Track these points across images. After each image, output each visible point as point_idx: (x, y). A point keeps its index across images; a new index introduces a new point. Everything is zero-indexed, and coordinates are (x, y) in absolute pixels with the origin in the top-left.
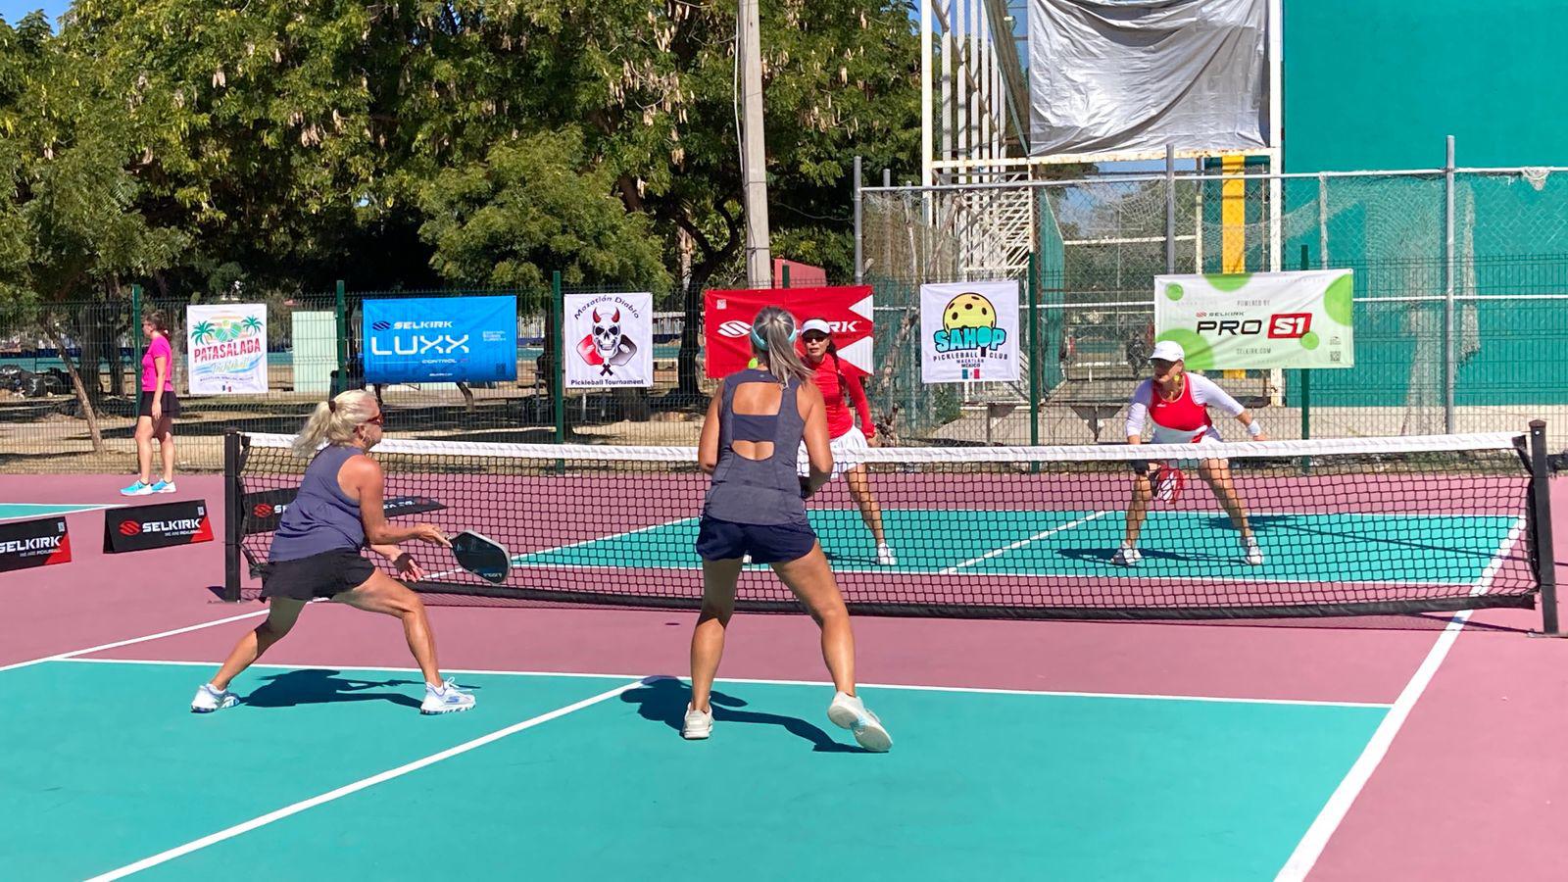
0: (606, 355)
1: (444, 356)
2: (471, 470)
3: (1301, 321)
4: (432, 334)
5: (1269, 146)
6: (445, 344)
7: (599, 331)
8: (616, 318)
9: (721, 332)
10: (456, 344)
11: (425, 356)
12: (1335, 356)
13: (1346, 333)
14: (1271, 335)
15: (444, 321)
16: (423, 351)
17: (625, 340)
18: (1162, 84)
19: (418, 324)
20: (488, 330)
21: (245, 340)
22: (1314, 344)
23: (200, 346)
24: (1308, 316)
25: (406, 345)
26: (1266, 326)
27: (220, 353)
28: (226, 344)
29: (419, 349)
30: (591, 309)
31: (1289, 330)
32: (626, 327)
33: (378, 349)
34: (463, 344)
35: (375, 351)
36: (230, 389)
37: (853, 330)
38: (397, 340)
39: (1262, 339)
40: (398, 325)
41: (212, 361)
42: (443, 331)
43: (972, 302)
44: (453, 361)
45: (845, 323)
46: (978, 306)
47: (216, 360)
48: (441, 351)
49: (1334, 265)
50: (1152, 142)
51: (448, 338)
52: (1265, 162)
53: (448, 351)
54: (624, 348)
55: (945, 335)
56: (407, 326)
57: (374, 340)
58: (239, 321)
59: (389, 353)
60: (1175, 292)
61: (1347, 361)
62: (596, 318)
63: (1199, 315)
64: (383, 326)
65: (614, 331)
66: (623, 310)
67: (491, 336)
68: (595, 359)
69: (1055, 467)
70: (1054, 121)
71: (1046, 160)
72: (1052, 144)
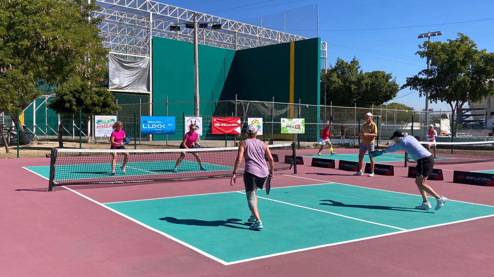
1: (159, 129)
3: (299, 126)
4: (157, 125)
5: (150, 92)
6: (160, 126)
8: (195, 122)
9: (215, 125)
10: (162, 126)
11: (155, 129)
12: (303, 132)
13: (304, 128)
14: (295, 128)
15: (159, 121)
16: (155, 128)
17: (197, 126)
18: (131, 78)
19: (154, 122)
21: (111, 124)
22: (300, 130)
23: (98, 125)
24: (300, 125)
25: (151, 126)
26: (295, 127)
27: (104, 127)
28: (106, 125)
30: (190, 120)
31: (297, 127)
32: (197, 124)
33: (144, 127)
34: (163, 126)
35: (143, 127)
36: (106, 136)
38: (149, 125)
39: (294, 129)
40: (149, 122)
41: (102, 129)
43: (256, 121)
46: (257, 122)
47: (103, 129)
48: (159, 128)
50: (129, 89)
51: (160, 125)
53: (160, 128)
54: (197, 128)
56: (151, 122)
57: (143, 125)
58: (109, 120)
59: (146, 128)
60: (284, 121)
61: (304, 132)
62: (191, 122)
63: (287, 125)
64: (145, 122)
65: (195, 124)
66: (197, 120)
67: (169, 125)
70: (114, 82)
71: (112, 90)
72: (113, 87)
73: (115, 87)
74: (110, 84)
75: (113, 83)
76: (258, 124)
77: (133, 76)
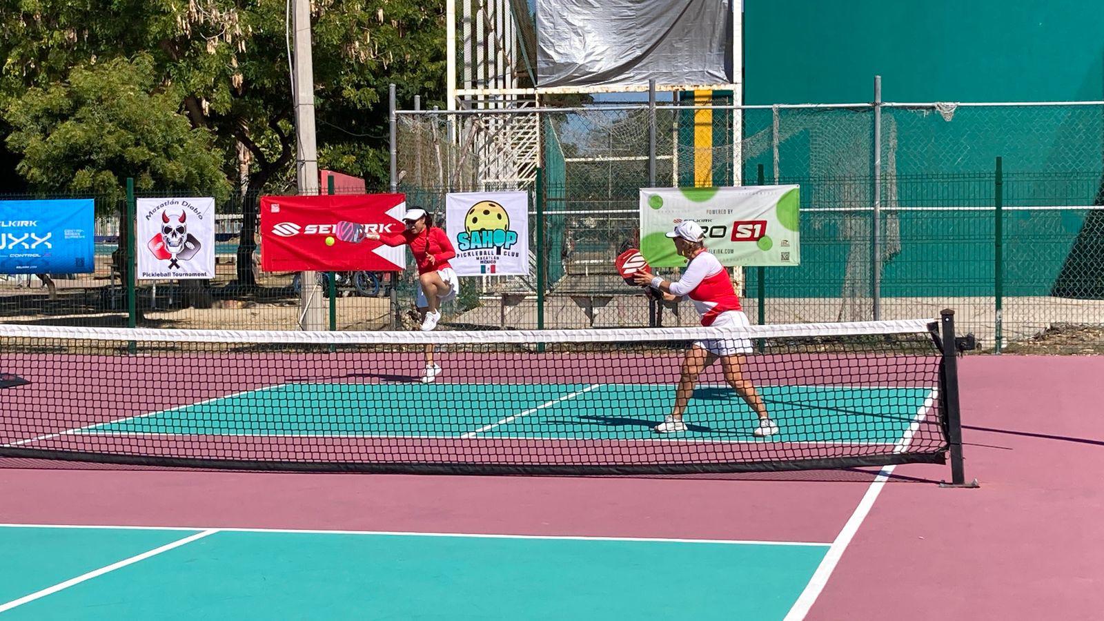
0: (174, 251)
1: (29, 251)
2: (53, 350)
3: (758, 227)
4: (18, 232)
5: (732, 82)
6: (30, 241)
7: (167, 230)
8: (183, 219)
9: (274, 232)
10: (40, 241)
11: (13, 251)
12: (785, 257)
13: (794, 237)
14: (734, 238)
15: (29, 220)
16: (10, 247)
17: (191, 238)
18: (645, 29)
19: (6, 223)
20: (68, 228)
22: (768, 247)
24: (764, 223)
26: (730, 231)
29: (7, 245)
30: (161, 211)
31: (749, 234)
32: (192, 227)
34: (46, 241)
37: (389, 231)
39: (727, 242)
42: (29, 230)
43: (489, 208)
44: (37, 255)
45: (382, 226)
46: (494, 212)
48: (27, 246)
49: (784, 181)
50: (638, 78)
51: (33, 235)
52: (729, 95)
53: (33, 246)
54: (190, 245)
55: (467, 235)
60: (656, 202)
61: (795, 260)
62: (165, 219)
63: (676, 221)
65: (181, 230)
66: (189, 212)
67: (69, 234)
68: (164, 254)
69: (558, 347)
70: (556, 58)
71: (550, 90)
72: (555, 78)
73: (563, 75)
74: (541, 65)
75: (554, 63)
76: (504, 221)
77: (654, 20)
